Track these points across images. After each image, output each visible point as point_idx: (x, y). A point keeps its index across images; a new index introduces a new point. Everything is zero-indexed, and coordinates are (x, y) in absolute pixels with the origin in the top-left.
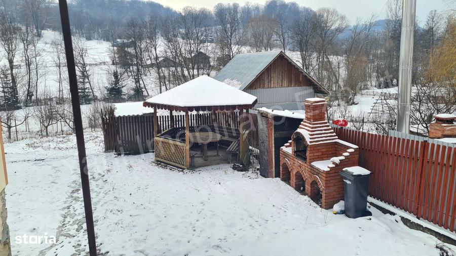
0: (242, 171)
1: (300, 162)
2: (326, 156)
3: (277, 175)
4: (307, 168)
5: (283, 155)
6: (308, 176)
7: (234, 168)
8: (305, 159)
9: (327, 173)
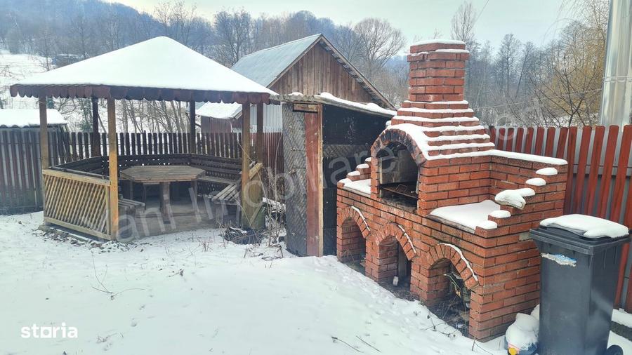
0: (245, 242)
1: (395, 211)
2: (467, 192)
3: (330, 249)
4: (417, 227)
5: (345, 200)
6: (422, 246)
7: (228, 237)
8: (411, 202)
9: (491, 235)
